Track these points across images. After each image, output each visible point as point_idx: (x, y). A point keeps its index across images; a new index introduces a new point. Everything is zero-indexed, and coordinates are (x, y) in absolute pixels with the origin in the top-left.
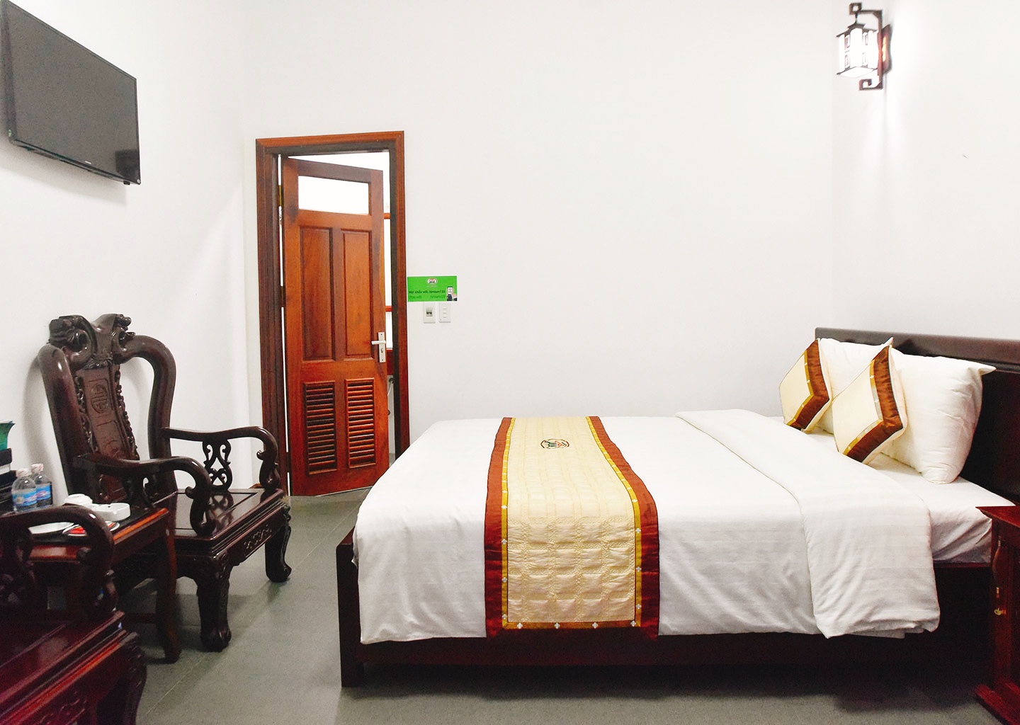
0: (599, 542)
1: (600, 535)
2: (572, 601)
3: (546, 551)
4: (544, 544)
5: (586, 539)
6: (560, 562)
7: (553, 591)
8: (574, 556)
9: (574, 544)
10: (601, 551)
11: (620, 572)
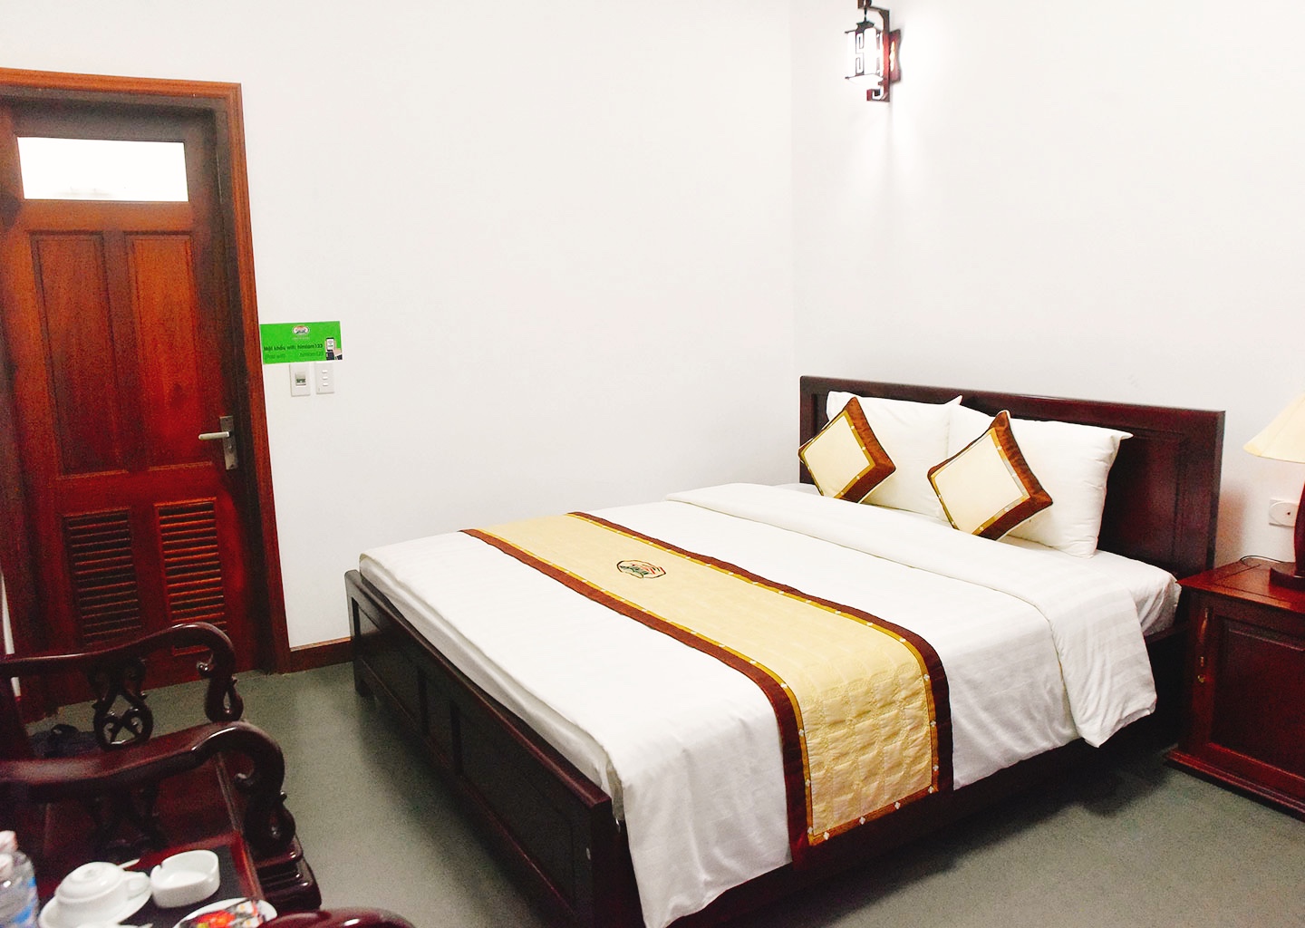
0: (894, 702)
1: (894, 693)
2: (875, 784)
3: (845, 730)
4: (842, 722)
5: (882, 704)
6: (858, 741)
7: (857, 779)
8: (875, 727)
9: (871, 713)
10: (898, 713)
11: (917, 733)
